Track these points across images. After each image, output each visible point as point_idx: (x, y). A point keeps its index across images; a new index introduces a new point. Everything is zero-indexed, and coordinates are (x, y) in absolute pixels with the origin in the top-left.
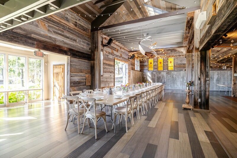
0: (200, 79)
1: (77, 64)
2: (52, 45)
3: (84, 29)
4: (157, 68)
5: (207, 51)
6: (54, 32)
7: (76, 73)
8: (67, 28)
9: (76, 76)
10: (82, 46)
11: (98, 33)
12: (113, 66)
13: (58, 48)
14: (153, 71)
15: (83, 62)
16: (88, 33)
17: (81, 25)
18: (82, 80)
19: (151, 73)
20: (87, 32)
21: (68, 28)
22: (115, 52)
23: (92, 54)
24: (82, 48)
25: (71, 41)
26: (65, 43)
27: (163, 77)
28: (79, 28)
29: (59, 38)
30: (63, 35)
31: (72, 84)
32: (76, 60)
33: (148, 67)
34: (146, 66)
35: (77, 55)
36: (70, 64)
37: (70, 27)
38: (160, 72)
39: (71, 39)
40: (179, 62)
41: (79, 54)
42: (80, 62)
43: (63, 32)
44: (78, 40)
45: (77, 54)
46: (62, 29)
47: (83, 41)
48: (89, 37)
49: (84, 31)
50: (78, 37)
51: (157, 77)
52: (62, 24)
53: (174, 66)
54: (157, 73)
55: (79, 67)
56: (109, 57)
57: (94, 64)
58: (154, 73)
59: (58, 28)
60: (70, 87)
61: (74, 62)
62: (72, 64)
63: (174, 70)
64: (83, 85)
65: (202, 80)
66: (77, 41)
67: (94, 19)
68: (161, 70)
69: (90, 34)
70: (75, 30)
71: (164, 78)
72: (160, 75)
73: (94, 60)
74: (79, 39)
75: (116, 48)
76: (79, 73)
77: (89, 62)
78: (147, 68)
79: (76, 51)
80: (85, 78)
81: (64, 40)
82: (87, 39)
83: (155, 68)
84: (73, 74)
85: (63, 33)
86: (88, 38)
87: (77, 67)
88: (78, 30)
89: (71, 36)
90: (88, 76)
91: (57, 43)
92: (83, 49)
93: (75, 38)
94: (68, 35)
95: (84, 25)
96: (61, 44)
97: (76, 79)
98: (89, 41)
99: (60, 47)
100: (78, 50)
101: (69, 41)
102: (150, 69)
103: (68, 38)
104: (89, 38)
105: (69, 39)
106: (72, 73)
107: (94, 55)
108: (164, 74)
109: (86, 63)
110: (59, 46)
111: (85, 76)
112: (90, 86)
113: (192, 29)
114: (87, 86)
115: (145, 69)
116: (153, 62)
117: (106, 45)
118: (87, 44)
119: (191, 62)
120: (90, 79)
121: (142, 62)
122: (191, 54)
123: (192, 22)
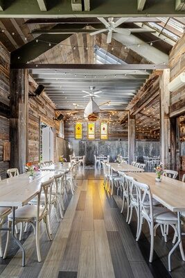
0: (170, 150)
3: (2, 62)
4: (87, 136)
5: (177, 118)
11: (24, 73)
14: (82, 140)
16: (7, 69)
19: (79, 142)
20: (6, 67)
22: (40, 108)
23: (14, 107)
27: (94, 148)
33: (75, 135)
34: (71, 131)
38: (90, 141)
40: (114, 130)
48: (7, 76)
51: (87, 148)
53: (108, 134)
54: (87, 143)
56: (34, 114)
57: (17, 124)
63: (108, 140)
65: (173, 152)
67: (17, 47)
68: (92, 139)
69: (8, 72)
71: (96, 149)
72: (90, 146)
73: (16, 117)
75: (41, 102)
77: (7, 120)
80: (2, 147)
82: (5, 79)
83: (84, 136)
90: (6, 143)
98: (7, 84)
102: (77, 137)
104: (8, 78)
107: (17, 109)
109: (3, 122)
111: (2, 144)
112: (8, 161)
113: (149, 90)
114: (5, 162)
115: (70, 136)
116: (81, 127)
117: (33, 95)
118: (6, 88)
119: (134, 131)
120: (9, 149)
121: (66, 126)
122: (133, 120)
123: (154, 82)
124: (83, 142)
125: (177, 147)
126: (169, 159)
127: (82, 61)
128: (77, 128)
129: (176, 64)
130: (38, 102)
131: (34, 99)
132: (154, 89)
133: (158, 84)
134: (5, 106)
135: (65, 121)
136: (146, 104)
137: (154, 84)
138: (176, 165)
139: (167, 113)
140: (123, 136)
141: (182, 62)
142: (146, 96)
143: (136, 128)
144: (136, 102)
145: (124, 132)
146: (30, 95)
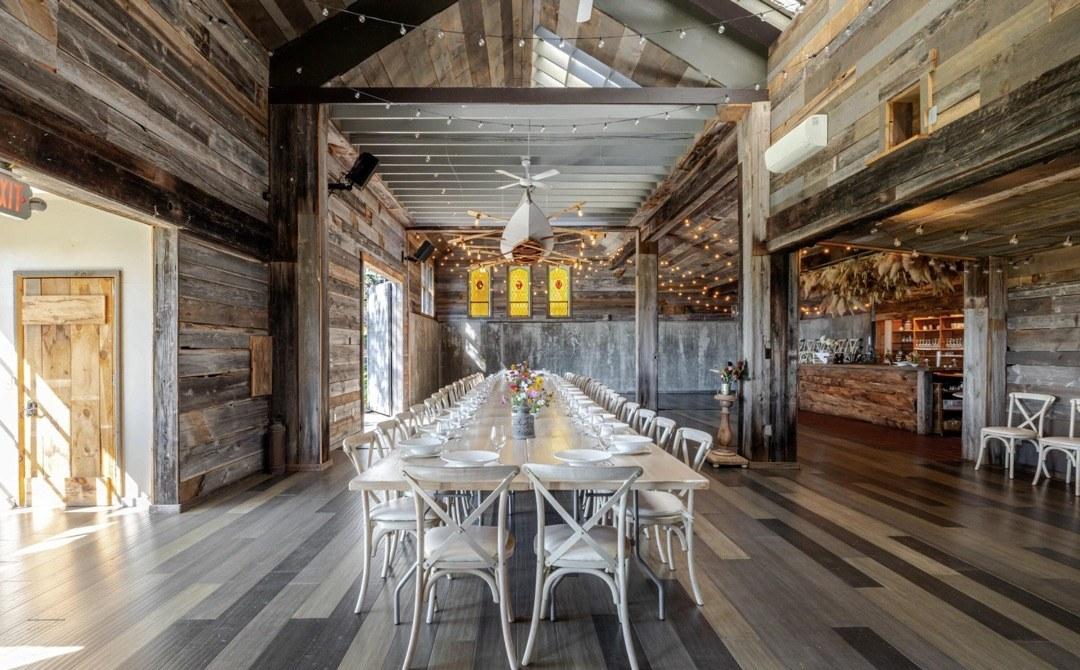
0: (768, 354)
1: (210, 277)
2: (89, 145)
3: (243, 84)
4: (505, 308)
5: (792, 255)
6: (97, 60)
7: (206, 329)
8: (161, 54)
9: (208, 342)
10: (233, 176)
11: (317, 118)
12: (358, 293)
13: (120, 168)
14: (490, 320)
15: (236, 267)
16: (258, 105)
17: (226, 53)
18: (234, 370)
19: (482, 327)
20: (255, 98)
21: (169, 52)
22: (363, 226)
23: (281, 226)
24: (232, 183)
25: (182, 136)
26: (155, 145)
27: (529, 345)
28: (218, 67)
29: (123, 105)
30: (142, 93)
31: (190, 393)
32: (205, 249)
33: (468, 303)
34: (458, 295)
35: (211, 226)
36: (175, 273)
37: (179, 51)
38: (518, 323)
39: (183, 124)
40: (591, 287)
41: (221, 220)
42: (225, 263)
43: (143, 72)
44: (217, 133)
45: (214, 215)
46: (136, 53)
47: (236, 148)
48: (260, 127)
49: (240, 88)
50: (217, 117)
51: (507, 346)
52: (137, 24)
53: (573, 300)
54: (505, 329)
55: (220, 290)
56: (344, 246)
57: (292, 278)
58: (492, 325)
59: (116, 40)
60: (181, 411)
61: (196, 263)
62: (187, 272)
63: (572, 319)
64: (239, 397)
65: (777, 357)
66: (212, 140)
67: (292, 34)
68: (521, 317)
69: (264, 113)
70: (204, 78)
71: (533, 349)
72: (516, 338)
73: (291, 256)
74: (221, 129)
75: (364, 205)
76: (217, 326)
77: (261, 269)
78: (465, 307)
79: (209, 197)
80: (246, 353)
81: (149, 125)
82: (252, 136)
83: (499, 308)
84: (191, 330)
85: (141, 80)
86: (258, 131)
87: (213, 293)
88: (215, 76)
89: (184, 107)
90: (260, 341)
91: (115, 136)
92: (238, 194)
93: (202, 121)
94: (169, 97)
95: (239, 59)
96: (134, 146)
97: (209, 361)
98: (260, 152)
99: (131, 166)
100: (216, 194)
101: (176, 134)
102: (475, 311)
103: (167, 112)
104: (262, 134)
105: (173, 120)
106: (188, 325)
107: (292, 232)
108: (535, 331)
109: (250, 274)
110: (126, 159)
111: (246, 343)
112: (267, 398)
113: (703, 167)
114: (255, 399)
115: (455, 308)
116: (487, 281)
117: (340, 187)
118: (256, 166)
119: (653, 290)
120: (268, 358)
121: (441, 278)
122: (652, 257)
123: (719, 141)
124: (495, 327)
125: (791, 342)
126: (767, 379)
127: (497, 79)
128: (473, 282)
129: (792, 88)
130: (358, 207)
131: (344, 198)
132: (720, 163)
133: (734, 148)
134: (255, 222)
135: (436, 264)
136: (692, 208)
137: (721, 148)
138: (787, 398)
139: (762, 237)
140: (618, 306)
141: (809, 80)
142: (692, 184)
143: (658, 281)
144: (660, 204)
145: (622, 295)
146: (332, 187)
